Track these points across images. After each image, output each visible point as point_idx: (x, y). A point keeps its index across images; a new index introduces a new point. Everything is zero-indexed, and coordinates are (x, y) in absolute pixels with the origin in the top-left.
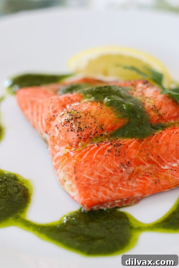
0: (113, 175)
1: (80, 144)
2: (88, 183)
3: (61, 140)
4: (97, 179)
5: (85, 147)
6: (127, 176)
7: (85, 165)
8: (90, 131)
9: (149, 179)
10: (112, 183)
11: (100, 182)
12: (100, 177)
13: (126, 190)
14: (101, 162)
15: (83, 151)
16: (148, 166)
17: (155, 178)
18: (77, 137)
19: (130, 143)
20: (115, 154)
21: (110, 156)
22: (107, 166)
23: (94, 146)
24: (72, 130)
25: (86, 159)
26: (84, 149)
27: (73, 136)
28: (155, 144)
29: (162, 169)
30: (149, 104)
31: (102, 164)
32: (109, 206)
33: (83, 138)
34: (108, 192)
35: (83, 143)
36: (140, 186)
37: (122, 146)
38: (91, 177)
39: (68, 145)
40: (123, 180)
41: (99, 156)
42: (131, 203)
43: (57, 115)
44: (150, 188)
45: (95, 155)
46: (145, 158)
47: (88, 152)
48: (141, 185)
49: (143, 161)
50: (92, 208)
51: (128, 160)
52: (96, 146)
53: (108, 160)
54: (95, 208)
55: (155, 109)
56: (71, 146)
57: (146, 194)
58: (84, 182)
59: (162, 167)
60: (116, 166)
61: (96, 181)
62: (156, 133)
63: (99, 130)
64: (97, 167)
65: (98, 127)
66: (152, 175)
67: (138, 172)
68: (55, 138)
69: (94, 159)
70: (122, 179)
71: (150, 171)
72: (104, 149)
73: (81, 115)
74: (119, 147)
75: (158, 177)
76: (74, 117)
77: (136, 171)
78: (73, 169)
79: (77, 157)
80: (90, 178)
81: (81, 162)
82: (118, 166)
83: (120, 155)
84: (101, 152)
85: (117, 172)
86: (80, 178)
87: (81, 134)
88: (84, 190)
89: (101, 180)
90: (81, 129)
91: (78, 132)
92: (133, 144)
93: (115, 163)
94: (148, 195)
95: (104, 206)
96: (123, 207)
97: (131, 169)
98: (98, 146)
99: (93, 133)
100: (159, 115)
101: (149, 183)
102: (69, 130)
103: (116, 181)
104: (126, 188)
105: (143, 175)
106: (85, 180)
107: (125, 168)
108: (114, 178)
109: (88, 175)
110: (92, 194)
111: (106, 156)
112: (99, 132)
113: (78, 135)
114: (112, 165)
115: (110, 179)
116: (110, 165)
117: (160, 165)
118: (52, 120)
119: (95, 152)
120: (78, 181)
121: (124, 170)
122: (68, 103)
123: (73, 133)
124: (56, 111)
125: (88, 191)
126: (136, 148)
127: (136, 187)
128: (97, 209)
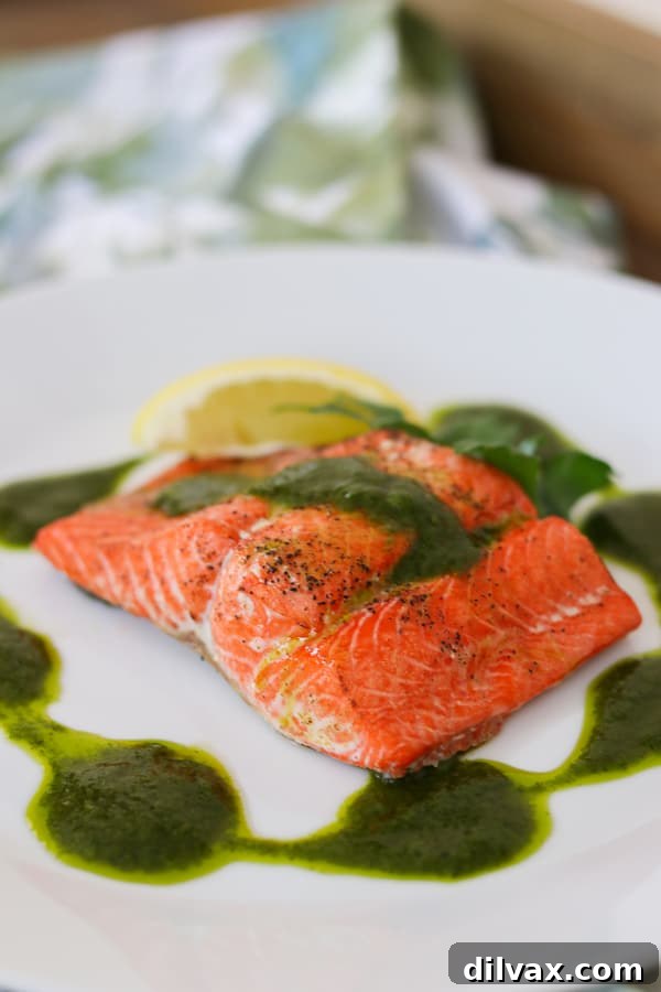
0: (434, 674)
1: (327, 619)
2: (385, 707)
3: (269, 620)
4: (403, 694)
5: (341, 625)
6: (463, 671)
7: (362, 666)
8: (340, 581)
9: (514, 665)
10: (438, 694)
11: (410, 698)
12: (406, 687)
13: (471, 704)
14: (396, 651)
15: (343, 633)
16: (502, 633)
17: (525, 660)
18: (315, 604)
19: (443, 588)
20: (420, 622)
21: (411, 630)
22: (413, 657)
23: (363, 614)
24: (294, 590)
25: (360, 650)
26: (341, 629)
27: (303, 604)
28: (499, 579)
29: (533, 634)
30: (440, 483)
31: (399, 653)
32: (441, 755)
33: (329, 600)
34: (437, 718)
35: (333, 613)
36: (501, 688)
37: (428, 599)
38: (388, 692)
39: (295, 628)
40: (459, 683)
41: (387, 637)
42: (487, 736)
43: (220, 564)
44: (521, 687)
45: (375, 636)
46: (489, 616)
47: (357, 632)
48: (502, 684)
49: (487, 624)
50: (409, 769)
51: (455, 631)
52: (369, 614)
53: (411, 640)
54: (414, 766)
55: (460, 492)
56: (306, 627)
57: (515, 705)
58: (375, 707)
59: (532, 630)
60: (434, 652)
61: (401, 698)
62: (490, 552)
63: (358, 573)
64: (392, 664)
65: (356, 567)
66: (518, 654)
67: (484, 655)
68: (246, 621)
69: (379, 647)
70: (454, 682)
71: (511, 646)
72: (390, 618)
73: (298, 547)
74: (423, 604)
75: (529, 655)
76: (283, 557)
77: (478, 653)
78: (337, 681)
79: (337, 652)
80: (384, 694)
81: (350, 661)
82: (437, 649)
83: (432, 623)
84: (387, 625)
85: (440, 667)
86: (361, 699)
87: (322, 593)
88: (382, 727)
89: (410, 695)
90: (316, 580)
91: (310, 589)
92: (450, 587)
93: (430, 646)
94: (520, 704)
95: (433, 758)
96: (472, 748)
97: (467, 651)
98: (374, 612)
99: (348, 583)
100: (477, 506)
101: (515, 674)
102: (287, 590)
103: (445, 688)
104: (469, 700)
105: (498, 660)
106: (376, 702)
107: (455, 651)
108: (439, 683)
109: (378, 689)
110: (403, 731)
111: (401, 631)
112: (363, 579)
113: (315, 598)
114: (423, 651)
115: (428, 685)
116: (420, 652)
117: (525, 626)
118: (207, 581)
119: (372, 628)
120: (360, 710)
121: (453, 656)
122: (240, 527)
123: (298, 596)
124: (214, 553)
125: (393, 727)
126: (461, 596)
127: (491, 693)
128: (418, 768)
